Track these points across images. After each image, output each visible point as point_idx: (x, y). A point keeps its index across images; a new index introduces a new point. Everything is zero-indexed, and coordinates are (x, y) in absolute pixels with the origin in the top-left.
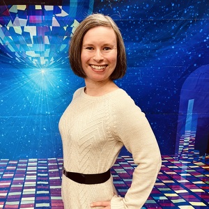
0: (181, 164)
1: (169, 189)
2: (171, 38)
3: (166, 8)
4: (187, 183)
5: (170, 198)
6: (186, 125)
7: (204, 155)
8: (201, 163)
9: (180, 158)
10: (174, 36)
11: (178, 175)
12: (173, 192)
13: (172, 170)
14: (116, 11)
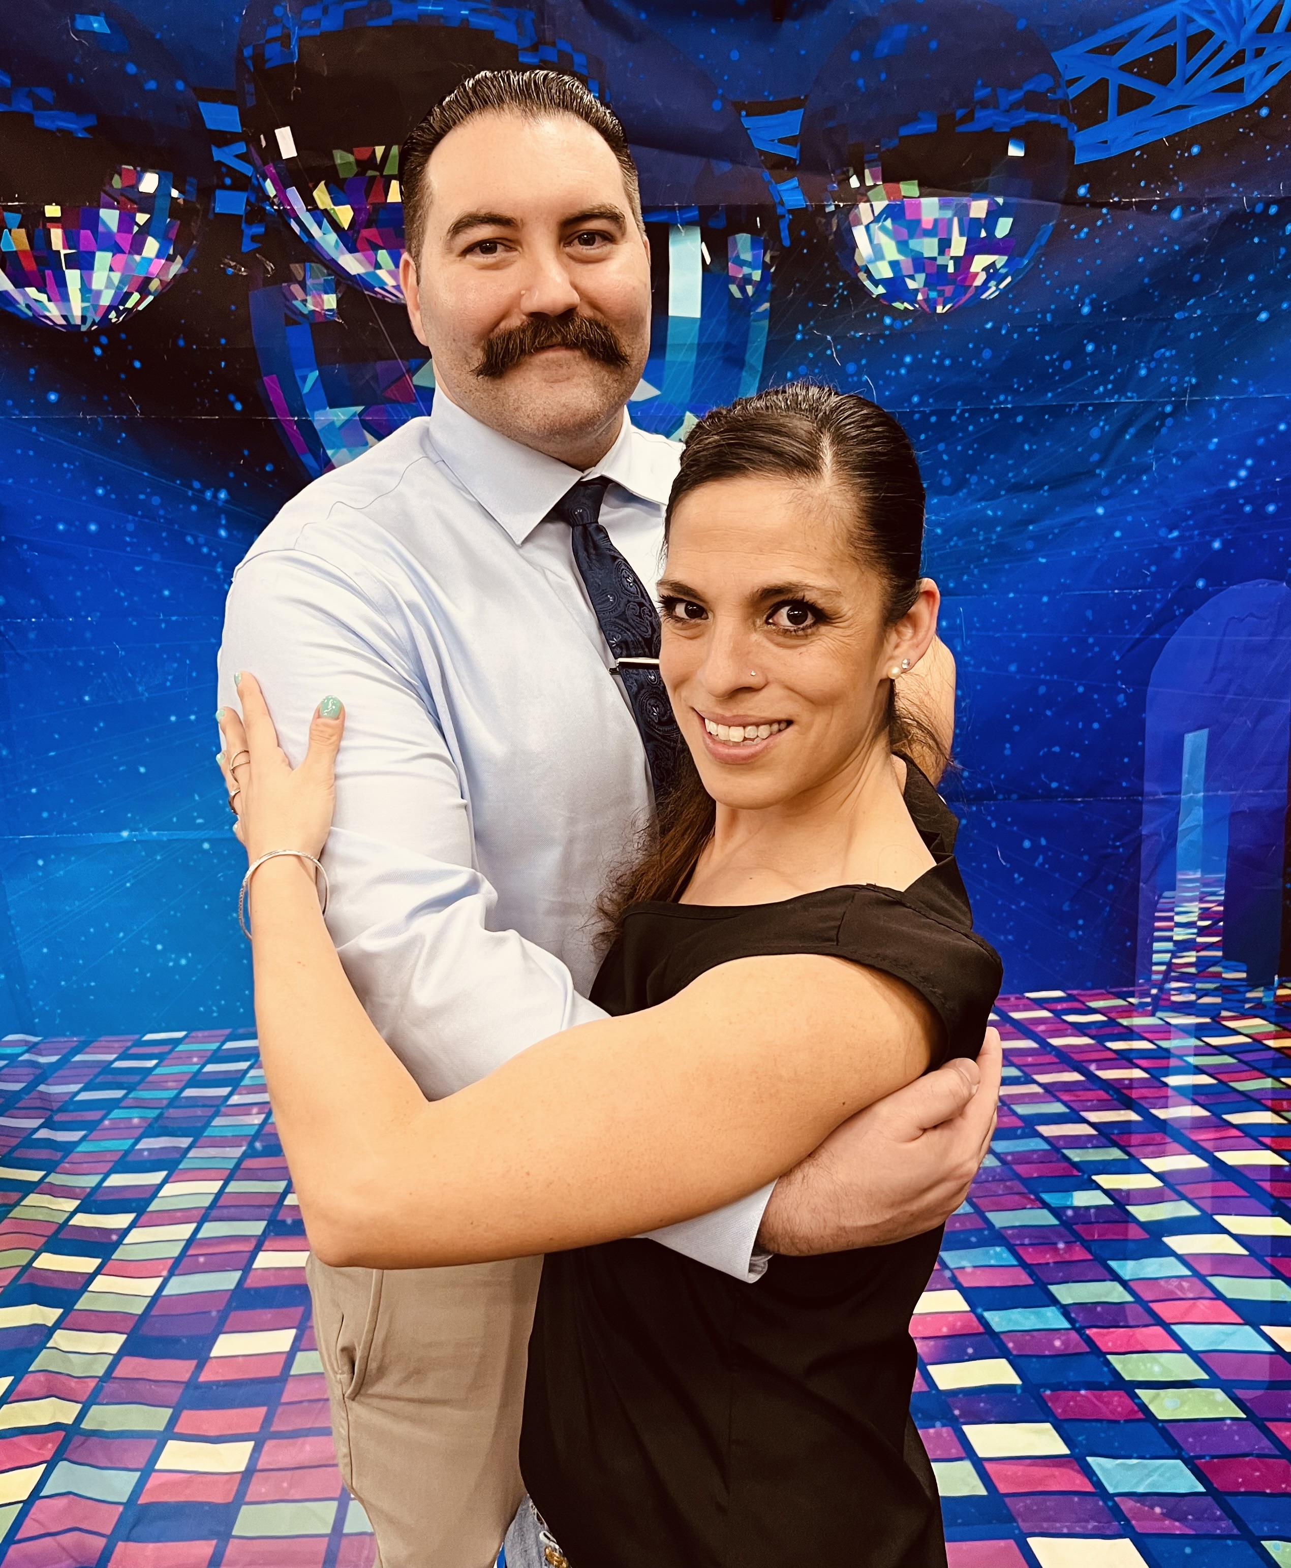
0: (1166, 1031)
1: (1115, 1154)
2: (1090, 474)
3: (1062, 359)
4: (1198, 1124)
5: (1120, 1199)
6: (1181, 845)
7: (1268, 985)
8: (1257, 1025)
9: (1161, 1003)
10: (1101, 463)
11: (1156, 1081)
12: (1133, 1166)
13: (1126, 1059)
14: (859, 373)
